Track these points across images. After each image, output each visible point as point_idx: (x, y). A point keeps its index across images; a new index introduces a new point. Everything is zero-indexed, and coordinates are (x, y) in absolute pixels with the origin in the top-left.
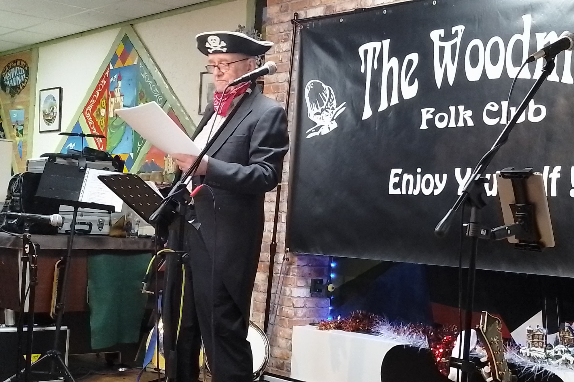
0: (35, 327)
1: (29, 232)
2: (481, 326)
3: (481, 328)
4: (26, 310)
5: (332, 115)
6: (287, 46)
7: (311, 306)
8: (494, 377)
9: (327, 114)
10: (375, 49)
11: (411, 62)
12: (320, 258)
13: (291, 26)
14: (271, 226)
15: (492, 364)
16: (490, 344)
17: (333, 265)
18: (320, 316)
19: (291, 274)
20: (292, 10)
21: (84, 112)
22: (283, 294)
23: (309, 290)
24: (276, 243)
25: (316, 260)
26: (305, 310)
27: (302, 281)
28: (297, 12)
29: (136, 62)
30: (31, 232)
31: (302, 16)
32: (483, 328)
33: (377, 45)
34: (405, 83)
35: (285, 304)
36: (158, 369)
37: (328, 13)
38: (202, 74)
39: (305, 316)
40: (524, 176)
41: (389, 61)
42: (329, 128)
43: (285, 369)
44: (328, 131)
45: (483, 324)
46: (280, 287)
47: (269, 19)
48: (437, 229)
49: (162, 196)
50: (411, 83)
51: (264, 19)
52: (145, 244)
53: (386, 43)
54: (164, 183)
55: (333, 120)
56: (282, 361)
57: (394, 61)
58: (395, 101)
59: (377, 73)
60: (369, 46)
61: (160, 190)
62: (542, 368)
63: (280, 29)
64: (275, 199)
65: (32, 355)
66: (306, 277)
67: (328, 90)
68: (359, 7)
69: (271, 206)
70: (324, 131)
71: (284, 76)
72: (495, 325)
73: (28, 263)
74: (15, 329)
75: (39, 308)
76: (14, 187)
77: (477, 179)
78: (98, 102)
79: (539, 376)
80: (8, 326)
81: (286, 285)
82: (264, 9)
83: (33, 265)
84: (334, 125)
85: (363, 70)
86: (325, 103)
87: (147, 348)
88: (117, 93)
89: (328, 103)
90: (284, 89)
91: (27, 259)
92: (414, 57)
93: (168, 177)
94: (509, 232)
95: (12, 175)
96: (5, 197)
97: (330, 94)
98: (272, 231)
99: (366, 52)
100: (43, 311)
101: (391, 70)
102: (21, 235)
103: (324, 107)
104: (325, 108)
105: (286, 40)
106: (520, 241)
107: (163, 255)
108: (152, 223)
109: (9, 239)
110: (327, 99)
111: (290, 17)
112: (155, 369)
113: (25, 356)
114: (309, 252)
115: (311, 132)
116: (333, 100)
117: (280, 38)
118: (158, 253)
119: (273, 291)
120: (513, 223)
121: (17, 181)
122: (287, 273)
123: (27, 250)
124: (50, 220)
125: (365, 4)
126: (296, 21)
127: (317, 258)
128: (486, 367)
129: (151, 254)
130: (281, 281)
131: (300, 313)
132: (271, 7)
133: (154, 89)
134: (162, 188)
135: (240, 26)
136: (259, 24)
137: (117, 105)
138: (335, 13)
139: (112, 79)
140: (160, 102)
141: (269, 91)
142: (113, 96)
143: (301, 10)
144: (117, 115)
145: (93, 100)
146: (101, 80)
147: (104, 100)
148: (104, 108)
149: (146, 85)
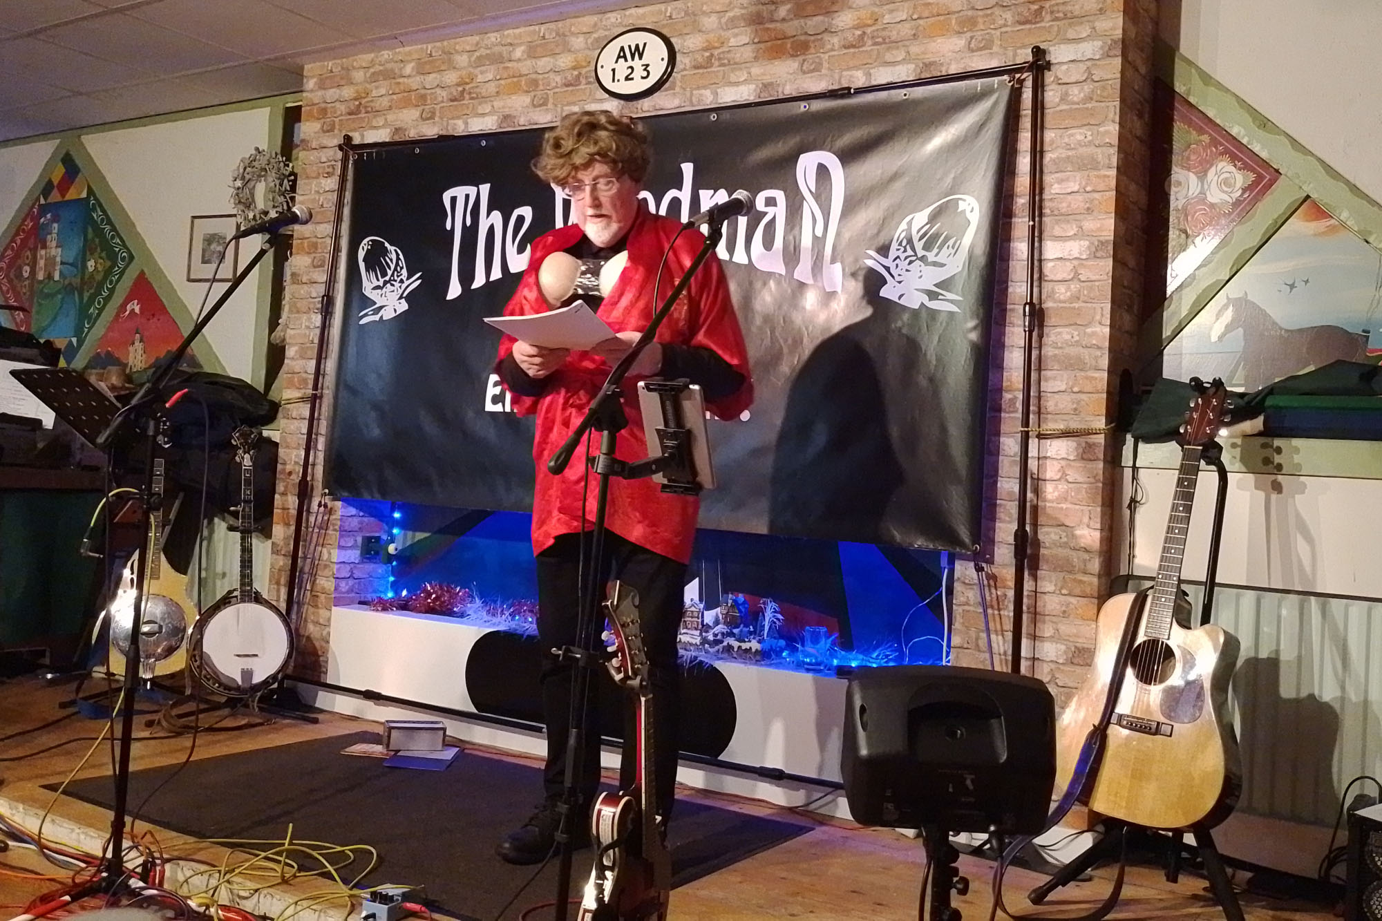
3: (609, 604)
5: (400, 291)
6: (332, 183)
7: (361, 576)
8: (626, 673)
9: (392, 288)
10: (467, 196)
11: (521, 219)
12: (377, 504)
13: (340, 154)
15: (624, 656)
16: (622, 626)
17: (397, 515)
18: (374, 592)
19: (331, 528)
20: (341, 131)
22: (316, 557)
23: (359, 552)
24: (307, 481)
25: (370, 507)
26: (351, 582)
27: (348, 540)
28: (350, 134)
29: (84, 195)
31: (357, 140)
32: (612, 603)
33: (472, 190)
34: (511, 249)
35: (320, 572)
37: (397, 138)
38: (194, 217)
39: (350, 591)
40: (677, 390)
41: (488, 214)
42: (395, 311)
43: (319, 669)
44: (394, 315)
45: (613, 598)
46: (312, 549)
47: (303, 141)
50: (521, 250)
51: (296, 140)
52: (92, 481)
53: (485, 189)
55: (401, 298)
56: (313, 658)
57: (497, 217)
58: (496, 274)
59: (470, 233)
60: (460, 192)
63: (320, 157)
64: (307, 413)
66: (355, 534)
67: (394, 252)
68: (444, 133)
69: (301, 425)
70: (388, 314)
71: (327, 229)
77: (610, 392)
78: (18, 256)
81: (322, 545)
82: (297, 125)
84: (404, 306)
85: (448, 227)
86: (390, 273)
88: (52, 242)
89: (393, 273)
90: (326, 247)
92: (527, 212)
93: (135, 376)
97: (398, 259)
98: (302, 463)
99: (454, 200)
101: (491, 230)
103: (387, 278)
104: (390, 280)
105: (329, 175)
106: (669, 481)
107: (121, 498)
111: (338, 140)
114: (359, 494)
115: (366, 315)
116: (402, 268)
117: (320, 170)
118: (111, 494)
119: (301, 553)
120: (660, 455)
125: (454, 129)
126: (347, 145)
127: (372, 504)
128: (615, 660)
129: (99, 495)
130: (315, 536)
131: (344, 586)
132: (308, 124)
133: (113, 237)
135: (257, 149)
136: (288, 146)
137: (50, 262)
138: (408, 139)
139: (42, 220)
140: (123, 259)
141: (302, 250)
142: (44, 247)
143: (355, 130)
144: (50, 277)
145: (9, 252)
146: (24, 220)
147: (29, 253)
148: (28, 265)
149: (99, 232)
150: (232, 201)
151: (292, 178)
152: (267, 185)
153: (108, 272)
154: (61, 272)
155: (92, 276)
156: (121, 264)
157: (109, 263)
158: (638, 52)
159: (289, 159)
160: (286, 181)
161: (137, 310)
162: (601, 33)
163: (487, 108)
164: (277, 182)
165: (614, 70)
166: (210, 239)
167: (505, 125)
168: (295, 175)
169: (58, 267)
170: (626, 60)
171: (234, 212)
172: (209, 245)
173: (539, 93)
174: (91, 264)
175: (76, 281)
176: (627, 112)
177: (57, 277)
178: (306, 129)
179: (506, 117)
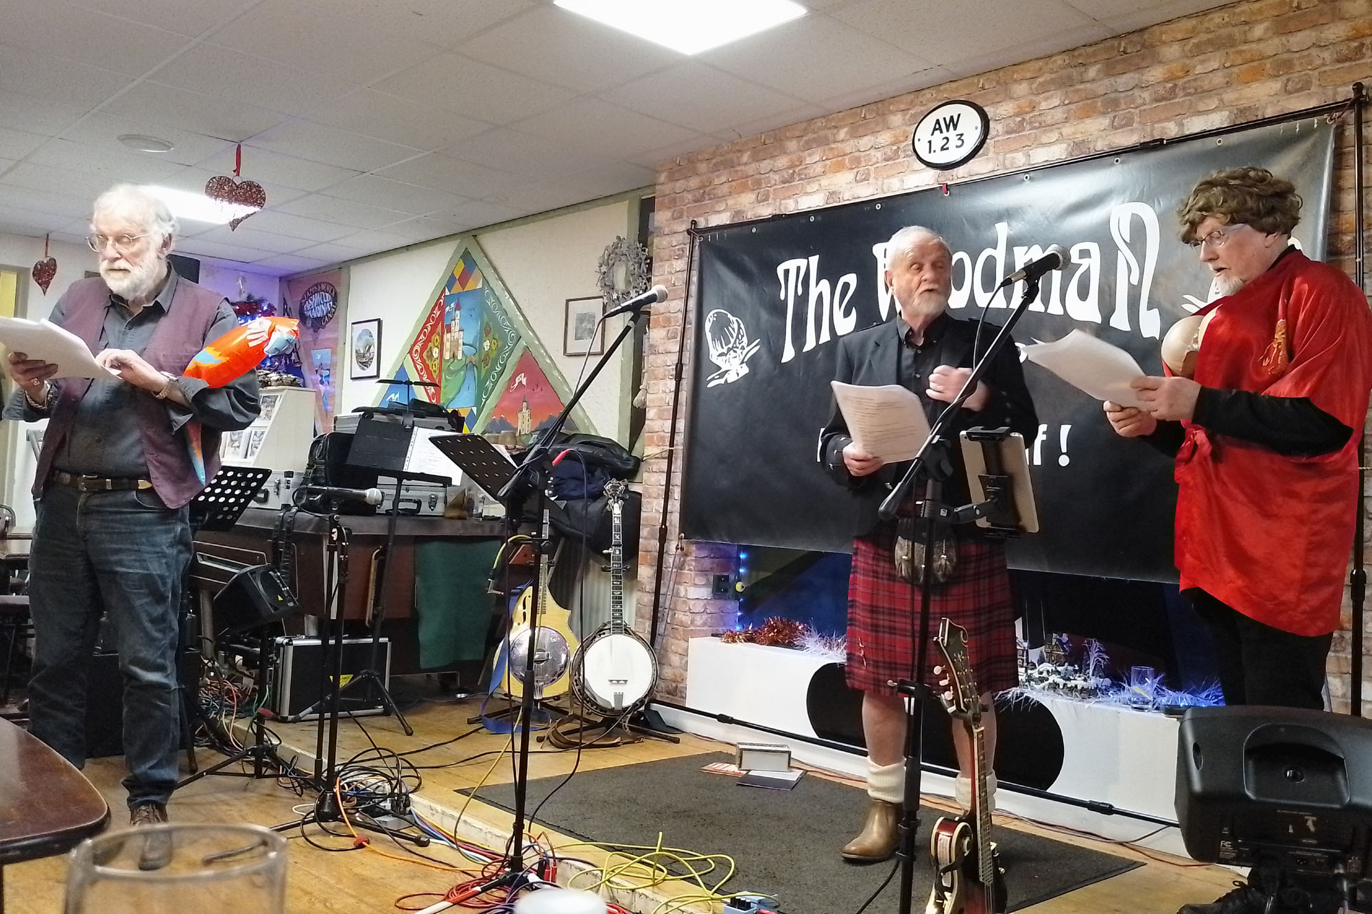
0: (345, 638)
1: (337, 512)
2: (941, 638)
3: (940, 640)
4: (334, 616)
5: (742, 357)
6: (681, 264)
7: (713, 611)
8: (958, 705)
9: (735, 354)
10: (798, 268)
11: (846, 286)
12: (725, 547)
13: (687, 238)
14: (658, 504)
15: (956, 690)
16: (953, 662)
17: (743, 556)
18: (724, 625)
19: (687, 568)
20: (688, 217)
21: (410, 352)
22: (676, 594)
23: (710, 590)
24: (666, 527)
25: (720, 549)
26: (705, 616)
27: (702, 578)
28: (695, 219)
29: (480, 286)
30: (341, 512)
31: (702, 224)
32: (943, 640)
33: (802, 263)
34: (838, 314)
35: (678, 608)
36: (509, 695)
37: (736, 221)
38: (568, 301)
39: (704, 624)
40: (998, 438)
41: (817, 284)
42: (738, 374)
43: (679, 695)
44: (737, 378)
45: (943, 635)
46: (671, 586)
47: (657, 228)
48: (882, 508)
49: (514, 465)
50: (847, 314)
51: (650, 228)
52: (492, 529)
53: (814, 260)
54: (517, 446)
55: (742, 363)
56: (674, 685)
57: (825, 284)
58: (825, 337)
59: (802, 301)
60: (791, 264)
61: (512, 456)
62: (1022, 694)
63: (672, 241)
64: (665, 468)
65: (341, 676)
66: (708, 573)
67: (736, 323)
68: (778, 212)
69: (660, 477)
70: (731, 378)
71: (678, 305)
72: (959, 637)
73: (336, 553)
74: (318, 642)
75: (350, 614)
76: (317, 453)
77: (934, 441)
78: (428, 340)
79: (1018, 704)
80: (309, 638)
81: (680, 583)
82: (651, 215)
83: (342, 556)
84: (745, 370)
85: (782, 297)
86: (732, 341)
87: (494, 667)
88: (455, 327)
89: (735, 341)
90: (677, 321)
91: (335, 549)
92: (851, 279)
93: (523, 438)
94: (978, 512)
95: (315, 436)
96: (306, 466)
97: (739, 328)
98: (662, 511)
99: (787, 272)
100: (355, 617)
101: (820, 297)
102: (327, 516)
103: (730, 346)
104: (733, 347)
105: (680, 257)
106: (992, 525)
107: (517, 543)
108: (501, 500)
109: (310, 521)
110: (735, 335)
111: (685, 226)
112: (505, 695)
113: (331, 677)
114: (711, 538)
115: (713, 379)
116: (743, 336)
117: (672, 253)
118: (509, 540)
119: (663, 590)
120: (983, 501)
121: (321, 444)
122: (681, 567)
123: (335, 537)
124: (365, 496)
125: (786, 208)
126: (694, 231)
127: (721, 546)
128: (947, 693)
129: (499, 542)
130: (673, 576)
131: (699, 620)
132: (661, 213)
133: (503, 320)
134: (514, 453)
135: (619, 238)
136: (644, 234)
137: (454, 342)
138: (745, 220)
139: (447, 309)
140: (512, 339)
141: (658, 325)
142: (450, 331)
143: (700, 215)
144: (454, 356)
145: (422, 337)
146: (433, 310)
147: (437, 337)
148: (437, 347)
149: (493, 317)
150: (599, 284)
151: (649, 261)
152: (627, 268)
153: (500, 351)
154: (463, 352)
155: (487, 354)
156: (510, 343)
157: (501, 343)
158: (953, 123)
159: (645, 245)
160: (643, 264)
161: (524, 383)
162: (918, 109)
163: (814, 187)
164: (636, 266)
165: (930, 142)
166: (582, 319)
167: (831, 201)
168: (651, 259)
169: (461, 348)
170: (941, 132)
171: (601, 294)
172: (581, 323)
173: (862, 169)
174: (487, 344)
175: (475, 359)
176: (942, 180)
177: (460, 356)
178: (660, 217)
179: (832, 194)
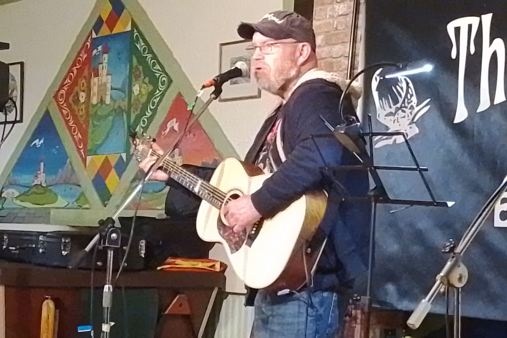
5: (411, 117)
10: (470, 26)
21: (56, 97)
29: (129, 28)
33: (474, 21)
38: (221, 45)
41: (491, 43)
53: (487, 18)
58: (500, 97)
59: (474, 60)
60: (462, 23)
84: (415, 130)
85: (454, 56)
86: (401, 100)
88: (103, 72)
89: (404, 100)
97: (408, 84)
99: (457, 30)
104: (401, 107)
110: (403, 95)
115: (381, 140)
116: (412, 96)
137: (102, 87)
139: (95, 52)
140: (163, 83)
142: (97, 75)
144: (102, 101)
145: (68, 80)
146: (79, 53)
147: (84, 81)
148: (84, 91)
149: (142, 60)
153: (151, 95)
154: (111, 97)
155: (137, 99)
156: (162, 88)
157: (151, 88)
161: (176, 127)
169: (109, 93)
174: (136, 89)
175: (124, 105)
177: (108, 100)
